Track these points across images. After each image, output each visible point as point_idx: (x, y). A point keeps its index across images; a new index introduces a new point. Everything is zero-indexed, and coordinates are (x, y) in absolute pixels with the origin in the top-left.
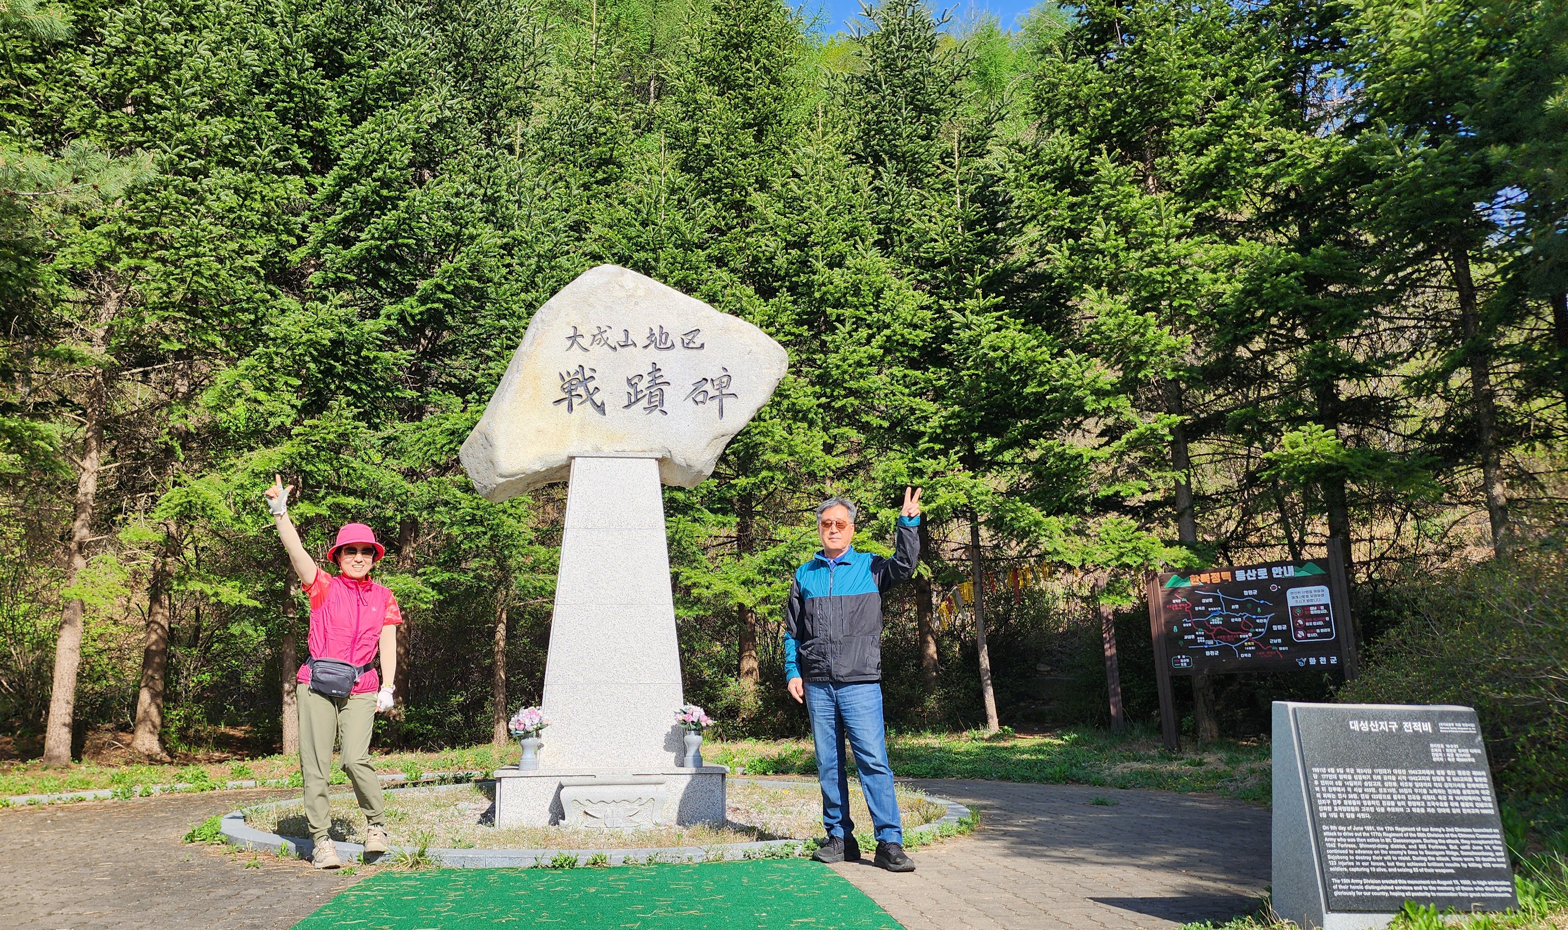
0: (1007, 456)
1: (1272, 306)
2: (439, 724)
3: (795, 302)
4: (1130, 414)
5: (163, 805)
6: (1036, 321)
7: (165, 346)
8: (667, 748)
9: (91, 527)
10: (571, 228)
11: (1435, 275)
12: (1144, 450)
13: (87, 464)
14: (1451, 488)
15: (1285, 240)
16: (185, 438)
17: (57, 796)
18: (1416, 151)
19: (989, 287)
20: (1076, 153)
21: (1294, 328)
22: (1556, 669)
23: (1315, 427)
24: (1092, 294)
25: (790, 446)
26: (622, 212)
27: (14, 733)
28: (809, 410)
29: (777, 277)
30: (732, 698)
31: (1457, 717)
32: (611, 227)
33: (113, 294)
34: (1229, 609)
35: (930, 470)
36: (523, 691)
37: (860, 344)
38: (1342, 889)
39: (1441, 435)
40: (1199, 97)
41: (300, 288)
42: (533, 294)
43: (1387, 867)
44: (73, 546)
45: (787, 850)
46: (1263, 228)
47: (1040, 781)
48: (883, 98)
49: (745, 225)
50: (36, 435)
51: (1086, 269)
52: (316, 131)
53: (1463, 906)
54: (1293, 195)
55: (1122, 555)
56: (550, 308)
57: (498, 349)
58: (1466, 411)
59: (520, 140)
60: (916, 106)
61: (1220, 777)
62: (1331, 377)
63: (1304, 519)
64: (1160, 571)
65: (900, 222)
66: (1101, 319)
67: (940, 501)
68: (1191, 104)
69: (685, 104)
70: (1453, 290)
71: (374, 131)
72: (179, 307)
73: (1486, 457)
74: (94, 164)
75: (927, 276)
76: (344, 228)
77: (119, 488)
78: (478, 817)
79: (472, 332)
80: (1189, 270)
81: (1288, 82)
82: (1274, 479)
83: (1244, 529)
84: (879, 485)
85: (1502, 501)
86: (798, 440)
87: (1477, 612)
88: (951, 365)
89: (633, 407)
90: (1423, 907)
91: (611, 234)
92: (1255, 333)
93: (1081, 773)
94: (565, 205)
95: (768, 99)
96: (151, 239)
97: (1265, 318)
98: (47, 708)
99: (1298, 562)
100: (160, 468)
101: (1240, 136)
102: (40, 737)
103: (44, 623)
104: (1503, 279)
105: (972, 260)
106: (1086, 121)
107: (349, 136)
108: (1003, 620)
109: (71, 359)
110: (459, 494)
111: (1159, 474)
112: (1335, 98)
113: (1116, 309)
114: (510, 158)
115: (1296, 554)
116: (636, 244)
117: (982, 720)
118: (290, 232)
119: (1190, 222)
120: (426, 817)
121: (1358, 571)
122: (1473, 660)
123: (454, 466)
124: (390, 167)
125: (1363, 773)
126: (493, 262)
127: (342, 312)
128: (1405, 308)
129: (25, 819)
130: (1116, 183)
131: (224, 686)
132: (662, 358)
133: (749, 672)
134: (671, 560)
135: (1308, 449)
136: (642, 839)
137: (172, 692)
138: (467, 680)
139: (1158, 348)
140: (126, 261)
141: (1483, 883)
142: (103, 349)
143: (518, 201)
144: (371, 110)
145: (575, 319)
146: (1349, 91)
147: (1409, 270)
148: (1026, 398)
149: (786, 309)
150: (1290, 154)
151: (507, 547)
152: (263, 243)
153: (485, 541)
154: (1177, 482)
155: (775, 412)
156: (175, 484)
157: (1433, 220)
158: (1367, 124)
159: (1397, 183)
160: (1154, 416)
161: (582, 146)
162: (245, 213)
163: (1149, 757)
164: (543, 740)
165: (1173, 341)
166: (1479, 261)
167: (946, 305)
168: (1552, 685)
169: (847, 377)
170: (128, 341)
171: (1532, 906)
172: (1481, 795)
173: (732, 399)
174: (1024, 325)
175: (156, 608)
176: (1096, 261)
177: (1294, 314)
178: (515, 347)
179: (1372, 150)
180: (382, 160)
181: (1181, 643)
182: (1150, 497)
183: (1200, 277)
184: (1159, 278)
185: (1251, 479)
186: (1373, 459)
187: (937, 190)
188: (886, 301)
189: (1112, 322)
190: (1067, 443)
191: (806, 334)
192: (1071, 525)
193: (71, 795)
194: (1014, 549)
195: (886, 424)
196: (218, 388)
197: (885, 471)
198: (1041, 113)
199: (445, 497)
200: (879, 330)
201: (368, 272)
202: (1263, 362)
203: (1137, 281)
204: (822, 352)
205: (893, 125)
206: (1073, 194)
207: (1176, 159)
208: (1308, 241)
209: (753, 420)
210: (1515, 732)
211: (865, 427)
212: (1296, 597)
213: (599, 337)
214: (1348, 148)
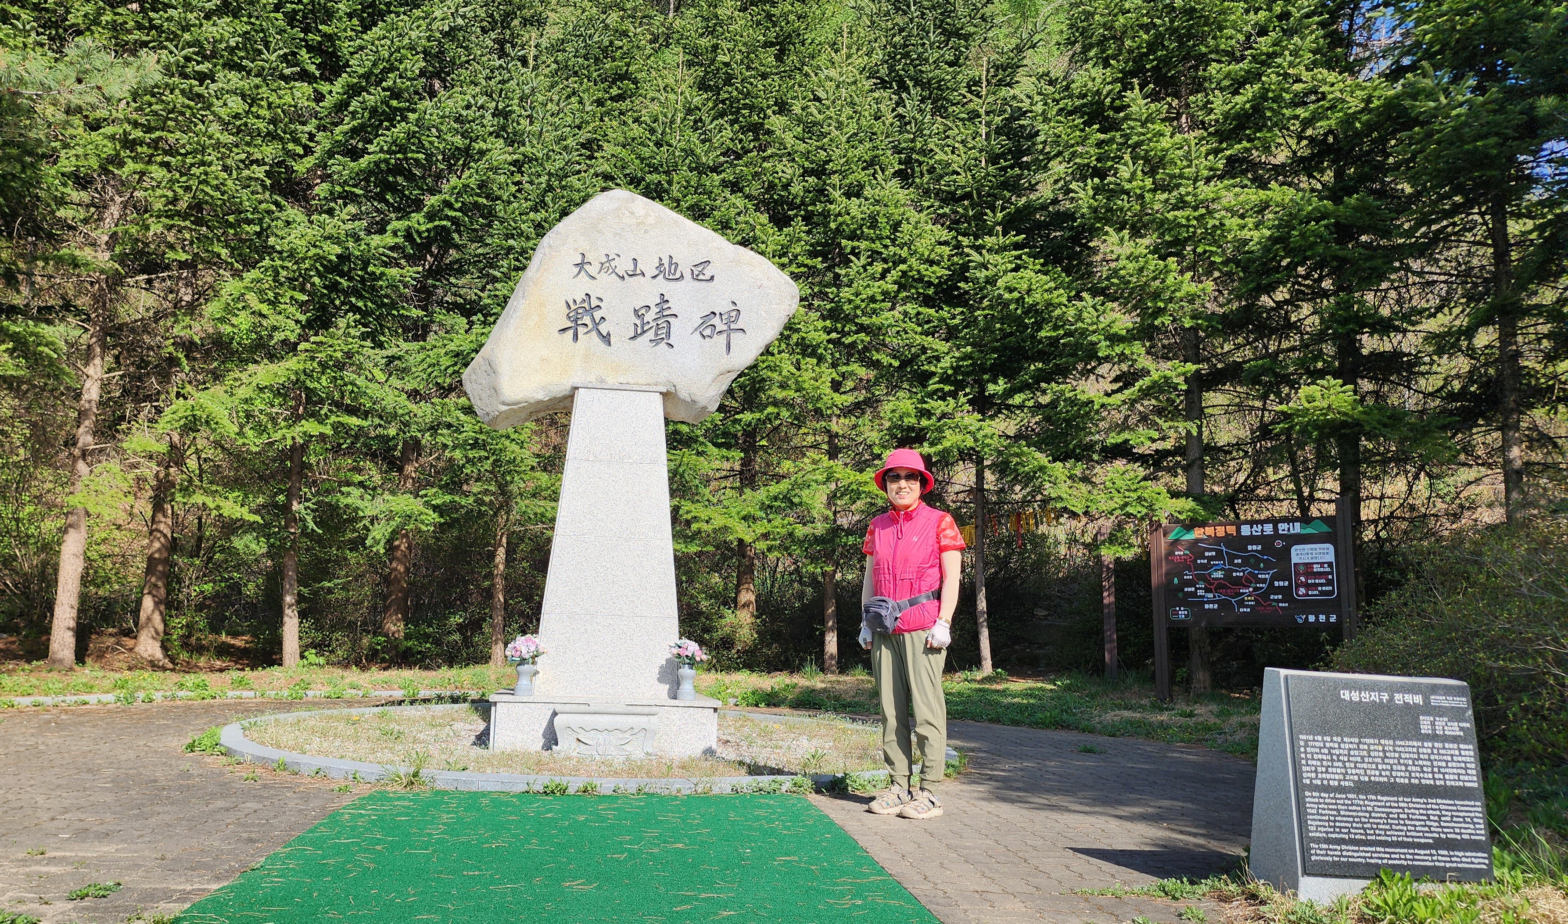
0: (1018, 399)
1: (1299, 254)
2: (438, 642)
3: (809, 232)
4: (1145, 362)
5: (166, 712)
6: (1057, 261)
7: (170, 255)
8: (660, 680)
9: (94, 434)
10: (583, 146)
11: (1470, 230)
12: (1157, 398)
13: (90, 370)
14: (1468, 449)
15: (1319, 186)
16: (189, 347)
17: (62, 698)
18: (1460, 98)
19: (1008, 225)
20: (1109, 87)
21: (1321, 279)
22: (1556, 640)
23: (1333, 382)
24: (1113, 237)
25: (797, 382)
26: (637, 131)
27: (19, 634)
28: (818, 346)
29: (792, 206)
30: (727, 630)
31: (1448, 691)
32: (624, 146)
33: (117, 198)
34: (1231, 563)
35: (938, 412)
36: (522, 614)
37: (874, 278)
38: (1319, 852)
39: (1464, 393)
40: (1240, 31)
41: (306, 199)
42: (543, 214)
43: (1366, 834)
44: (77, 452)
45: (775, 786)
46: (1296, 174)
47: (1030, 725)
48: (911, 20)
49: (761, 149)
50: (40, 340)
51: (1110, 210)
52: (324, 35)
53: (1438, 875)
54: (1331, 139)
55: (1126, 505)
56: (558, 233)
57: (504, 270)
58: (1491, 371)
59: (533, 52)
60: (945, 30)
61: (1210, 729)
62: (1353, 330)
63: (1315, 475)
64: (1164, 522)
65: (923, 152)
66: (1122, 263)
67: (947, 444)
68: (1231, 38)
69: (707, 20)
70: (1489, 246)
71: (385, 37)
72: (185, 216)
73: (1506, 419)
74: (98, 64)
75: (947, 210)
76: (352, 138)
77: (122, 395)
78: (473, 738)
79: (480, 251)
80: (1216, 215)
81: (1334, 17)
82: (1288, 432)
83: (1254, 482)
84: (887, 424)
85: (1518, 464)
86: (806, 376)
87: (1482, 578)
88: (965, 304)
89: (639, 339)
90: (1398, 875)
91: (624, 153)
92: (1279, 282)
93: (1072, 719)
94: (577, 122)
95: (792, 17)
96: (155, 144)
97: (1292, 267)
98: (51, 610)
99: (1306, 519)
100: (165, 377)
101: (1278, 74)
102: (44, 638)
103: (49, 526)
104: (1540, 236)
105: (994, 195)
106: (1120, 54)
107: (358, 41)
108: (1003, 563)
109: (75, 263)
110: (462, 417)
111: (1171, 423)
112: (1382, 38)
113: (1137, 253)
114: (524, 70)
115: (1304, 510)
116: (649, 165)
117: (976, 662)
118: (297, 141)
119: (1220, 164)
120: (421, 736)
121: (1365, 529)
122: (1474, 627)
123: (456, 388)
124: (401, 77)
125: (1350, 742)
126: (502, 179)
127: (349, 226)
128: (1437, 261)
129: (29, 721)
130: (1147, 120)
131: (226, 596)
132: (670, 289)
133: (746, 605)
134: (673, 493)
135: (1325, 404)
136: (632, 769)
137: (173, 600)
138: (466, 601)
139: (1178, 294)
140: (130, 166)
141: (1461, 854)
142: (107, 255)
143: (530, 117)
144: (382, 15)
145: (583, 245)
146: (1398, 31)
147: (1445, 223)
148: (1040, 342)
149: (799, 240)
150: (1330, 97)
151: (509, 472)
152: (270, 151)
153: (487, 465)
154: (1189, 432)
155: (783, 346)
156: (178, 395)
157: (1472, 172)
158: (1412, 68)
159: (1439, 132)
160: (1170, 364)
161: (597, 59)
162: (252, 120)
163: (1141, 706)
164: (538, 667)
165: (1193, 288)
166: (1518, 216)
167: (965, 241)
168: (1550, 656)
169: (859, 312)
170: (133, 249)
171: (1507, 877)
172: (1466, 768)
173: (740, 334)
174: (1042, 265)
175: (160, 517)
176: (1121, 202)
177: (1320, 266)
178: (524, 268)
179: (1414, 96)
180: (392, 69)
181: (1181, 595)
182: (1160, 445)
183: (1227, 222)
184: (1184, 222)
185: (1264, 431)
186: (1389, 418)
187: (962, 120)
188: (903, 236)
189: (1131, 266)
190: (1079, 389)
191: (819, 266)
192: (1078, 472)
193: (74, 698)
194: (1018, 493)
195: (896, 363)
196: (223, 300)
197: (893, 411)
198: (1073, 44)
199: (449, 419)
200: (895, 264)
201: (376, 186)
202: (1287, 312)
203: (1162, 226)
204: (835, 285)
205: (920, 50)
206: (1101, 131)
207: (1211, 97)
208: (1342, 189)
209: (762, 354)
210: (1508, 700)
211: (876, 364)
212: (1300, 554)
213: (607, 265)
214: (1392, 92)
